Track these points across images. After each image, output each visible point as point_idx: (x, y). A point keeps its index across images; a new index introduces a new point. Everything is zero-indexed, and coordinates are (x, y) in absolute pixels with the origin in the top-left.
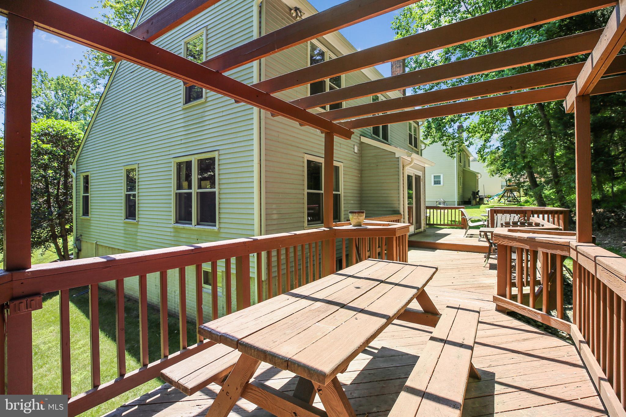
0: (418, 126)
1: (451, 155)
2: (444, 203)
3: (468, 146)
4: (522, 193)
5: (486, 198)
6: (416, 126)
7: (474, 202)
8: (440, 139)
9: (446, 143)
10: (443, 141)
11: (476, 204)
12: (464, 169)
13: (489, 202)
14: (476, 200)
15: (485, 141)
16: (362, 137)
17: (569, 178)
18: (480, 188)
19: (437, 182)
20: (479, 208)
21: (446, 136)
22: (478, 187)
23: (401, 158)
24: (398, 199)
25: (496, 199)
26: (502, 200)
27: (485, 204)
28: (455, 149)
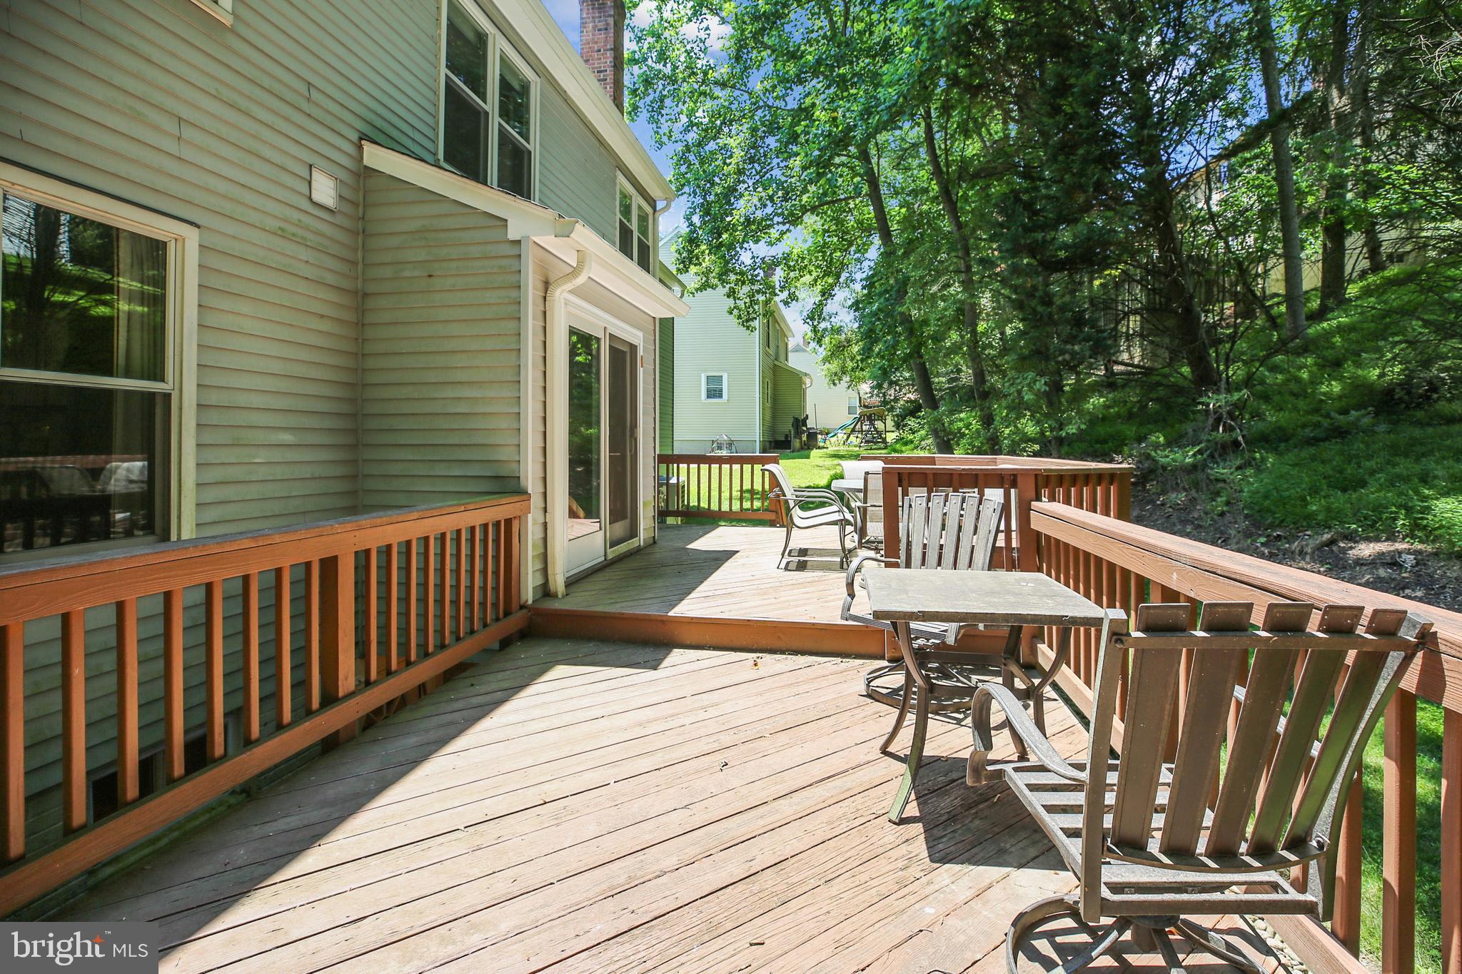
0: (655, 211)
1: (746, 321)
2: (730, 444)
3: (786, 303)
4: (890, 423)
5: (821, 433)
6: (649, 210)
7: (796, 443)
8: (722, 277)
9: (734, 292)
10: (728, 286)
11: (802, 448)
12: (776, 363)
13: (827, 442)
14: (801, 439)
15: (823, 293)
16: (368, 147)
17: (1018, 381)
18: (809, 410)
19: (714, 393)
20: (808, 457)
21: (736, 274)
22: (804, 407)
23: (531, 246)
24: (515, 426)
25: (841, 436)
26: (852, 438)
27: (819, 448)
28: (756, 307)
